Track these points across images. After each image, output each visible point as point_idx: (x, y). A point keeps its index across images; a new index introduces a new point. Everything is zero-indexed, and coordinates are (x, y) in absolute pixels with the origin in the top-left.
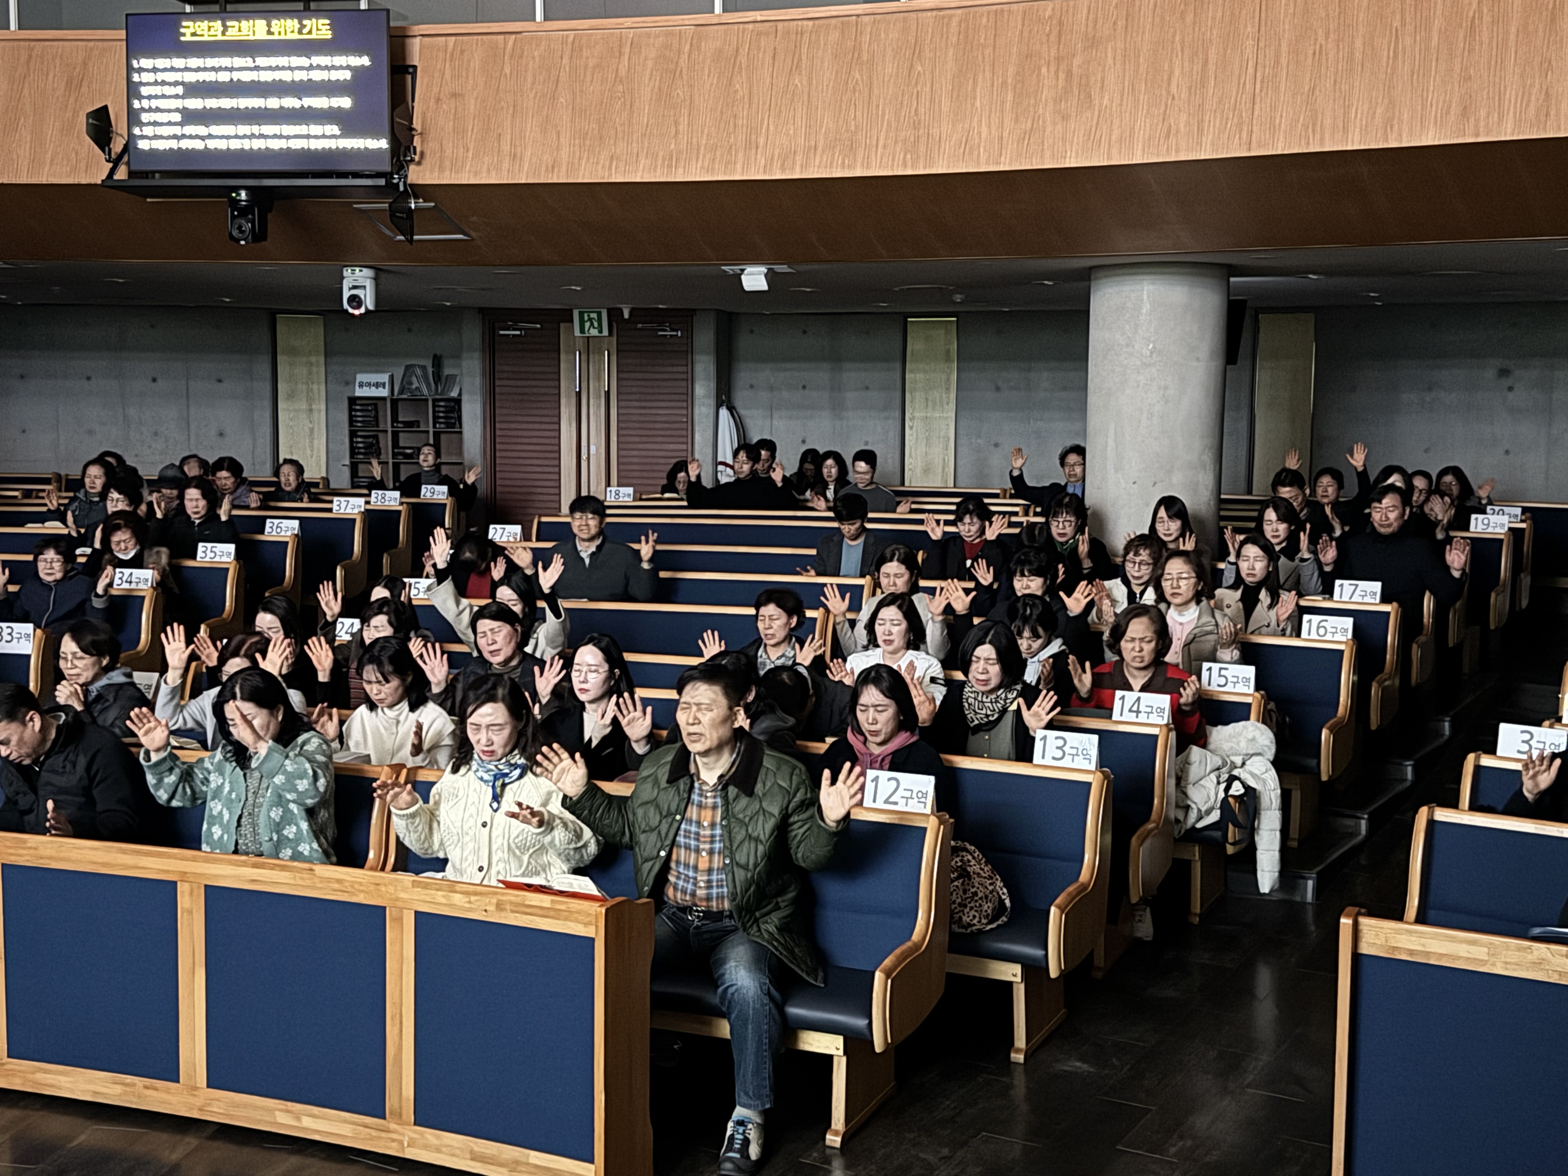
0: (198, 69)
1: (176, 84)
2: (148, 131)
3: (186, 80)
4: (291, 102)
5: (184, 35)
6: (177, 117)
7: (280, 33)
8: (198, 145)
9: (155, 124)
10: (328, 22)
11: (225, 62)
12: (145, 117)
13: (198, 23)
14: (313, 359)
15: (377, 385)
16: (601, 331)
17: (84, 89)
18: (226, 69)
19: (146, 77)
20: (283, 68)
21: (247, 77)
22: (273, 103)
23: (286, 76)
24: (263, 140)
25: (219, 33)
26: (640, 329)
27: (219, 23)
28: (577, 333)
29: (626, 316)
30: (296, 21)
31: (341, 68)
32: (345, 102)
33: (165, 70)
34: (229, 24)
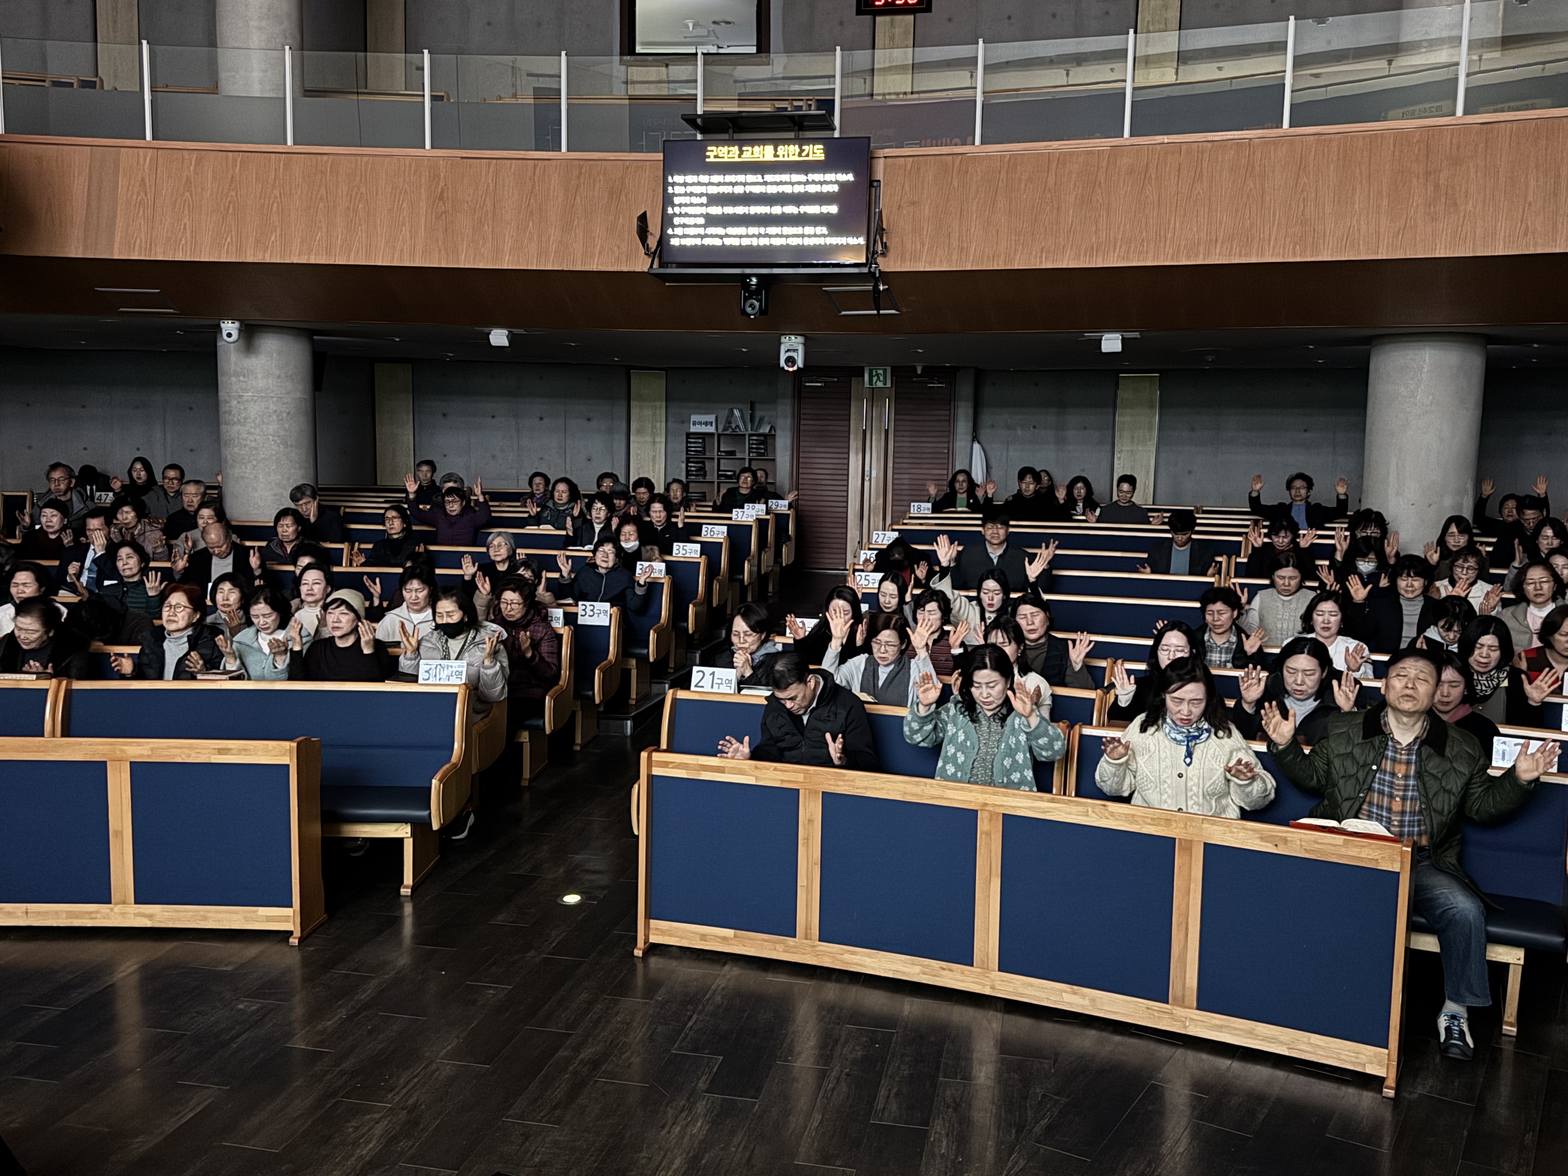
0: (719, 184)
1: (701, 195)
2: (679, 231)
3: (709, 192)
4: (791, 209)
5: (709, 157)
6: (701, 221)
7: (784, 156)
8: (717, 242)
9: (684, 226)
10: (821, 147)
11: (741, 178)
12: (676, 221)
13: (720, 148)
14: (658, 404)
15: (706, 424)
16: (885, 384)
17: (623, 198)
18: (741, 184)
19: (678, 190)
20: (786, 183)
21: (757, 190)
22: (777, 210)
23: (788, 189)
24: (768, 239)
25: (736, 156)
26: (915, 382)
27: (737, 147)
28: (867, 385)
29: (919, 372)
30: (797, 146)
31: (831, 182)
32: (833, 209)
33: (693, 184)
34: (744, 148)
